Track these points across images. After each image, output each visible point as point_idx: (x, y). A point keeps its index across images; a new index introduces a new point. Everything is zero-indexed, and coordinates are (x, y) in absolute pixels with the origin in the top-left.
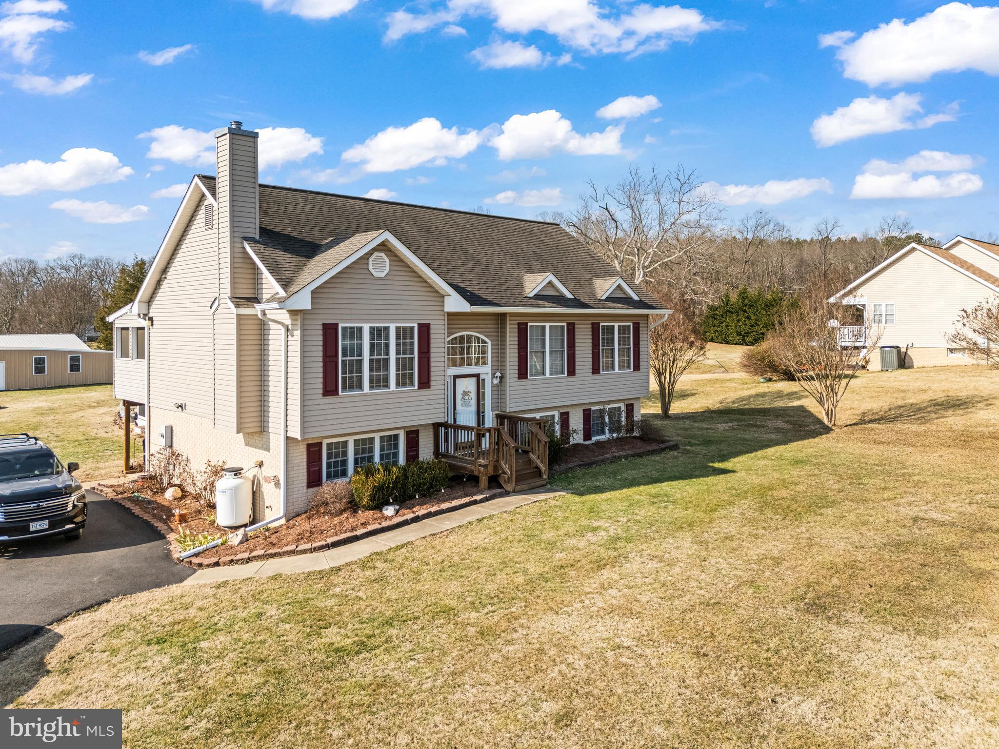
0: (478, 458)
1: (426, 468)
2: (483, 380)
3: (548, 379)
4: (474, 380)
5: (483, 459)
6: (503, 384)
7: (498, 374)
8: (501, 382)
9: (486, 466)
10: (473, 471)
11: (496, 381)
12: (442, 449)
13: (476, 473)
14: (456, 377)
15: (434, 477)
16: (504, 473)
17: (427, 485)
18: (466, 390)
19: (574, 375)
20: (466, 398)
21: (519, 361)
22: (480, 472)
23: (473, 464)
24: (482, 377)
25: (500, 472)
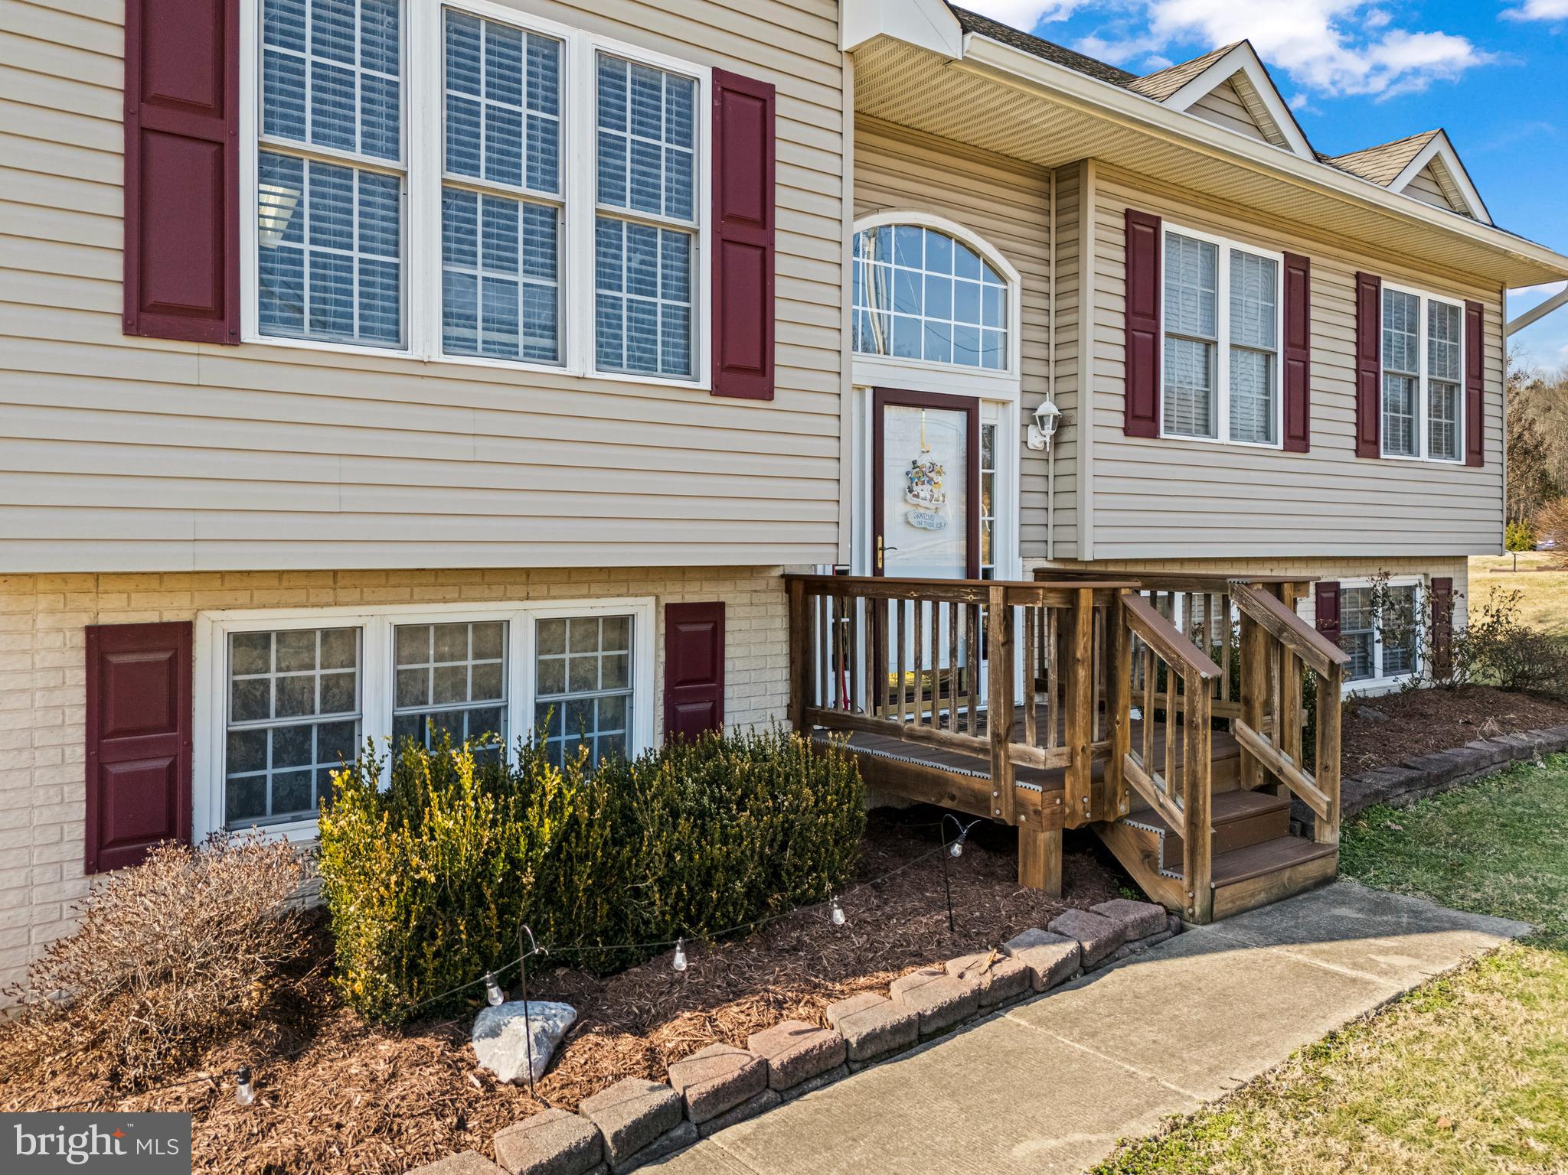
0: (1013, 731)
1: (747, 776)
2: (991, 429)
3: (1222, 450)
4: (956, 420)
5: (1041, 742)
6: (1065, 451)
7: (1049, 408)
8: (1057, 440)
9: (1052, 779)
10: (983, 800)
11: (1038, 438)
12: (827, 693)
13: (1000, 811)
14: (884, 397)
15: (787, 829)
16: (1144, 812)
17: (751, 871)
18: (924, 461)
19: (1306, 450)
20: (924, 491)
21: (1129, 364)
22: (1020, 805)
23: (983, 766)
24: (986, 416)
25: (1123, 808)
